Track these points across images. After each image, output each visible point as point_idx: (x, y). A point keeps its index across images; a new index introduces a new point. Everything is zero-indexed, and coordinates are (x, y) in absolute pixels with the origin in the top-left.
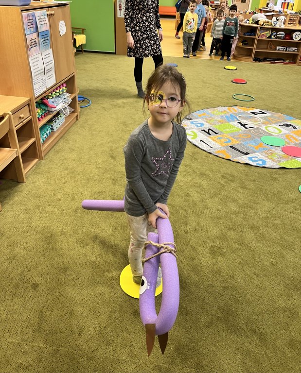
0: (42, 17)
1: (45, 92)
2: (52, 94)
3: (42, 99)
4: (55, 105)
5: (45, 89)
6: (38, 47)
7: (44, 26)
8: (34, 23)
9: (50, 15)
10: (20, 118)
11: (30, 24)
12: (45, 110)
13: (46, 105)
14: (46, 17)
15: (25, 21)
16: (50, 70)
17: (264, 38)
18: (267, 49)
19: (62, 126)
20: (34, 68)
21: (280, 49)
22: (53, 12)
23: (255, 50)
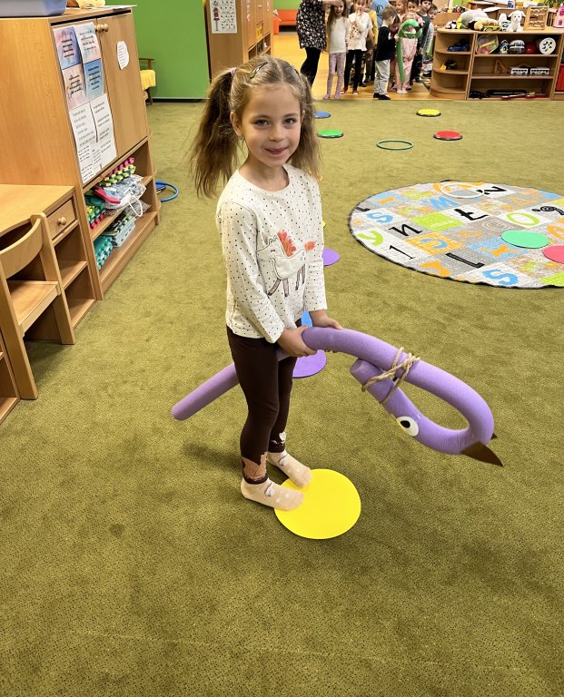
0: (87, 36)
1: (99, 175)
2: (110, 178)
3: (93, 189)
4: (117, 197)
5: (99, 170)
6: (83, 91)
7: (92, 54)
8: (74, 47)
9: (100, 32)
10: (59, 224)
11: (66, 49)
12: (99, 208)
13: (102, 199)
14: (95, 36)
15: (59, 44)
16: (105, 134)
17: (486, 54)
18: (493, 73)
19: (131, 237)
20: (80, 129)
21: (518, 73)
22: (105, 26)
23: (470, 77)
